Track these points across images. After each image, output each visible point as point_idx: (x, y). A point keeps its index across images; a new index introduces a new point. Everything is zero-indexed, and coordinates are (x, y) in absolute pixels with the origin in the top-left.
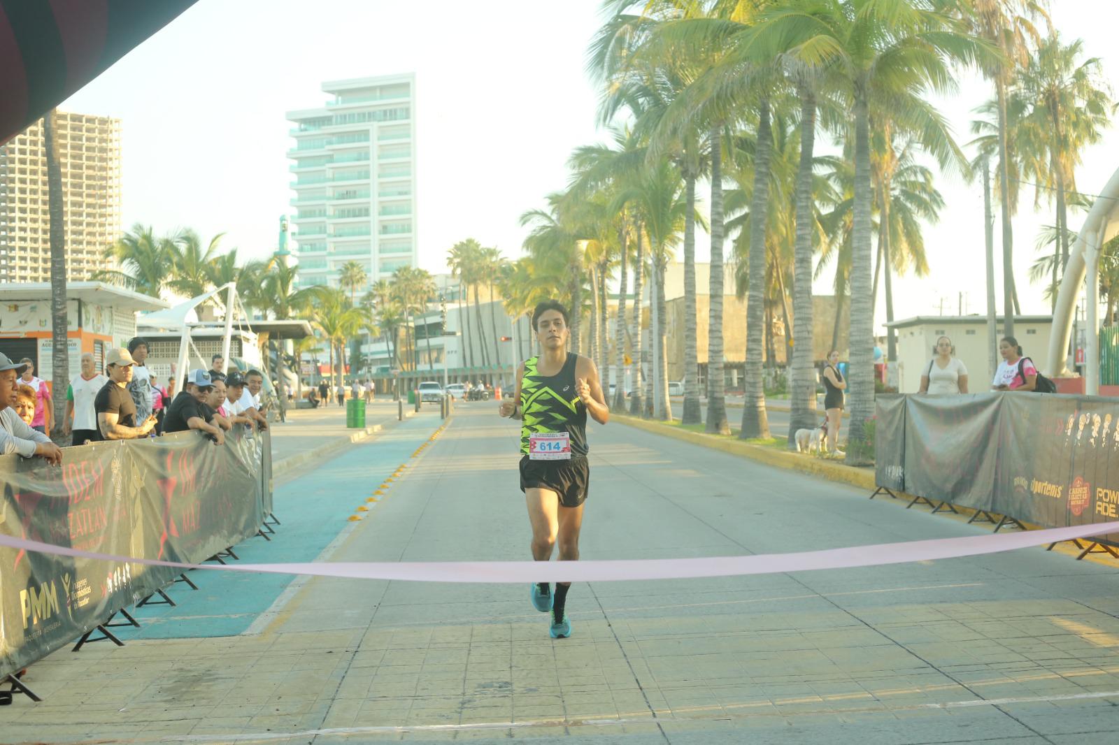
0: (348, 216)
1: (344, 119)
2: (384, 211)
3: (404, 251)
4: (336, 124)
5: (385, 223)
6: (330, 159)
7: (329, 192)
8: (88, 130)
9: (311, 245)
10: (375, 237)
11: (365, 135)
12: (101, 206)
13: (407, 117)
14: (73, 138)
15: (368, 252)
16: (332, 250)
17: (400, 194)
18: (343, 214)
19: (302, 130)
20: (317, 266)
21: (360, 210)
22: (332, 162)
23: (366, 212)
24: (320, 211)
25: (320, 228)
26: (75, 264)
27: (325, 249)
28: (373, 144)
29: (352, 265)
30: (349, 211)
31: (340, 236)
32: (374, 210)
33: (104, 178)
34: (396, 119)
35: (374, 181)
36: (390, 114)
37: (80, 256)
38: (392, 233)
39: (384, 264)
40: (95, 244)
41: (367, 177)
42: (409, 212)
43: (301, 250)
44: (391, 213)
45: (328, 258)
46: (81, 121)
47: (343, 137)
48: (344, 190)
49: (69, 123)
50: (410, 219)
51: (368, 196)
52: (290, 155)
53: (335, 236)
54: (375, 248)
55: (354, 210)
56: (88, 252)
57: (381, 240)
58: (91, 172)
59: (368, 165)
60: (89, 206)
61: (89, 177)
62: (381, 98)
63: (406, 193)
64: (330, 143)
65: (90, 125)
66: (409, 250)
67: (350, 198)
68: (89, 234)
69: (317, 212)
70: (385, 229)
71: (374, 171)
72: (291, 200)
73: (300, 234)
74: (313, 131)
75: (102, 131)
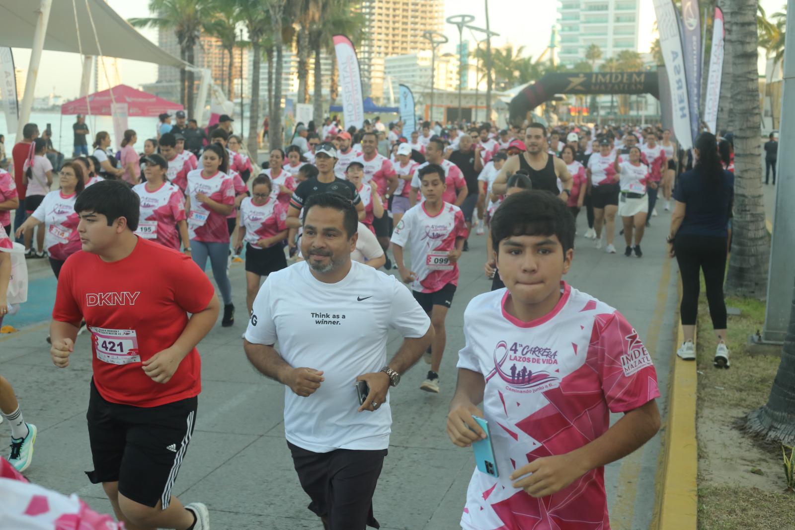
0: (594, 10)
2: (618, 7)
3: (629, 34)
5: (618, 16)
9: (569, 27)
10: (611, 25)
15: (606, 34)
16: (583, 32)
18: (591, 8)
20: (571, 41)
21: (602, 6)
23: (606, 8)
24: (576, 5)
25: (576, 16)
27: (578, 30)
30: (594, 6)
31: (589, 22)
32: (611, 6)
38: (622, 22)
39: (616, 42)
42: (634, 9)
43: (563, 30)
44: (622, 9)
45: (581, 38)
50: (634, 14)
53: (585, 23)
54: (610, 31)
55: (598, 6)
56: (422, 24)
57: (615, 26)
68: (423, 12)
69: (574, 6)
70: (618, 20)
73: (563, 19)
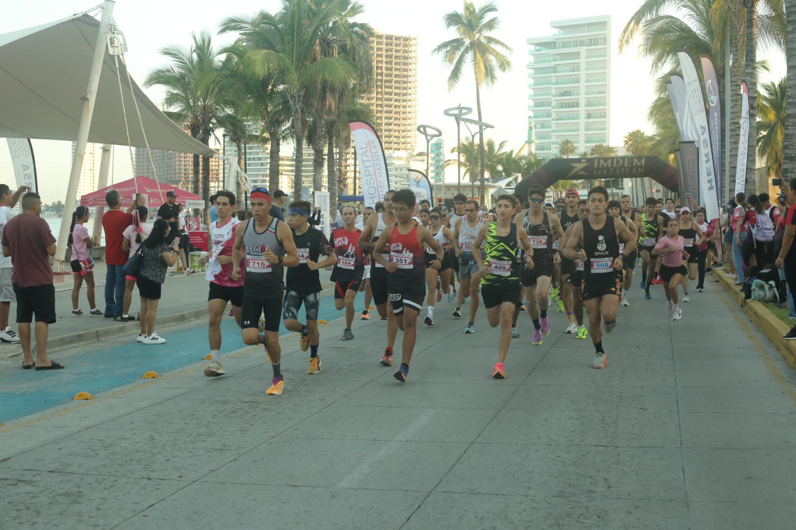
0: (566, 107)
1: (564, 45)
2: (589, 104)
3: (601, 130)
4: (559, 48)
5: (589, 112)
6: (554, 69)
7: (554, 92)
8: (396, 45)
9: (541, 124)
10: (582, 121)
11: (577, 55)
12: (404, 95)
13: (605, 43)
14: (387, 51)
15: (578, 130)
16: (555, 129)
17: (599, 93)
18: (563, 105)
19: (536, 51)
20: (544, 138)
21: (573, 103)
22: (555, 72)
23: (577, 105)
24: (548, 103)
25: (548, 113)
26: (387, 132)
27: (550, 127)
28: (583, 61)
29: (568, 142)
30: (566, 104)
31: (560, 120)
32: (582, 103)
33: (406, 76)
34: (597, 45)
35: (583, 85)
36: (593, 42)
37: (391, 127)
38: (593, 118)
39: (588, 138)
40: (399, 119)
41: (578, 82)
42: (605, 105)
44: (593, 105)
45: (552, 134)
46: (392, 39)
47: (563, 56)
48: (563, 90)
49: (384, 41)
50: (605, 109)
51: (578, 94)
52: (529, 67)
53: (557, 120)
54: (582, 127)
55: (569, 103)
56: (395, 125)
57: (586, 122)
58: (398, 73)
59: (579, 75)
60: (396, 94)
61: (396, 76)
62: (588, 32)
63: (603, 93)
64: (555, 60)
65: (398, 42)
66: (605, 129)
67: (567, 95)
68: (396, 113)
69: (546, 103)
70: (589, 116)
71: (583, 78)
72: (530, 95)
73: (535, 117)
74: (544, 51)
75: (405, 46)
